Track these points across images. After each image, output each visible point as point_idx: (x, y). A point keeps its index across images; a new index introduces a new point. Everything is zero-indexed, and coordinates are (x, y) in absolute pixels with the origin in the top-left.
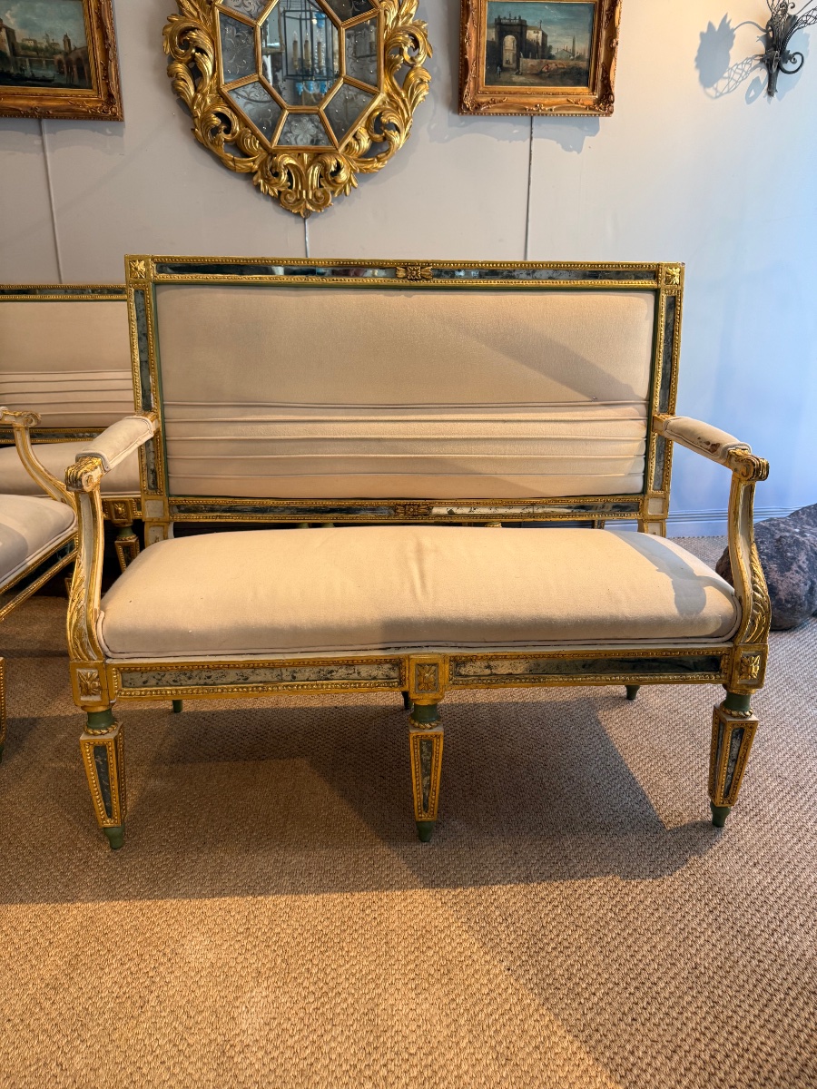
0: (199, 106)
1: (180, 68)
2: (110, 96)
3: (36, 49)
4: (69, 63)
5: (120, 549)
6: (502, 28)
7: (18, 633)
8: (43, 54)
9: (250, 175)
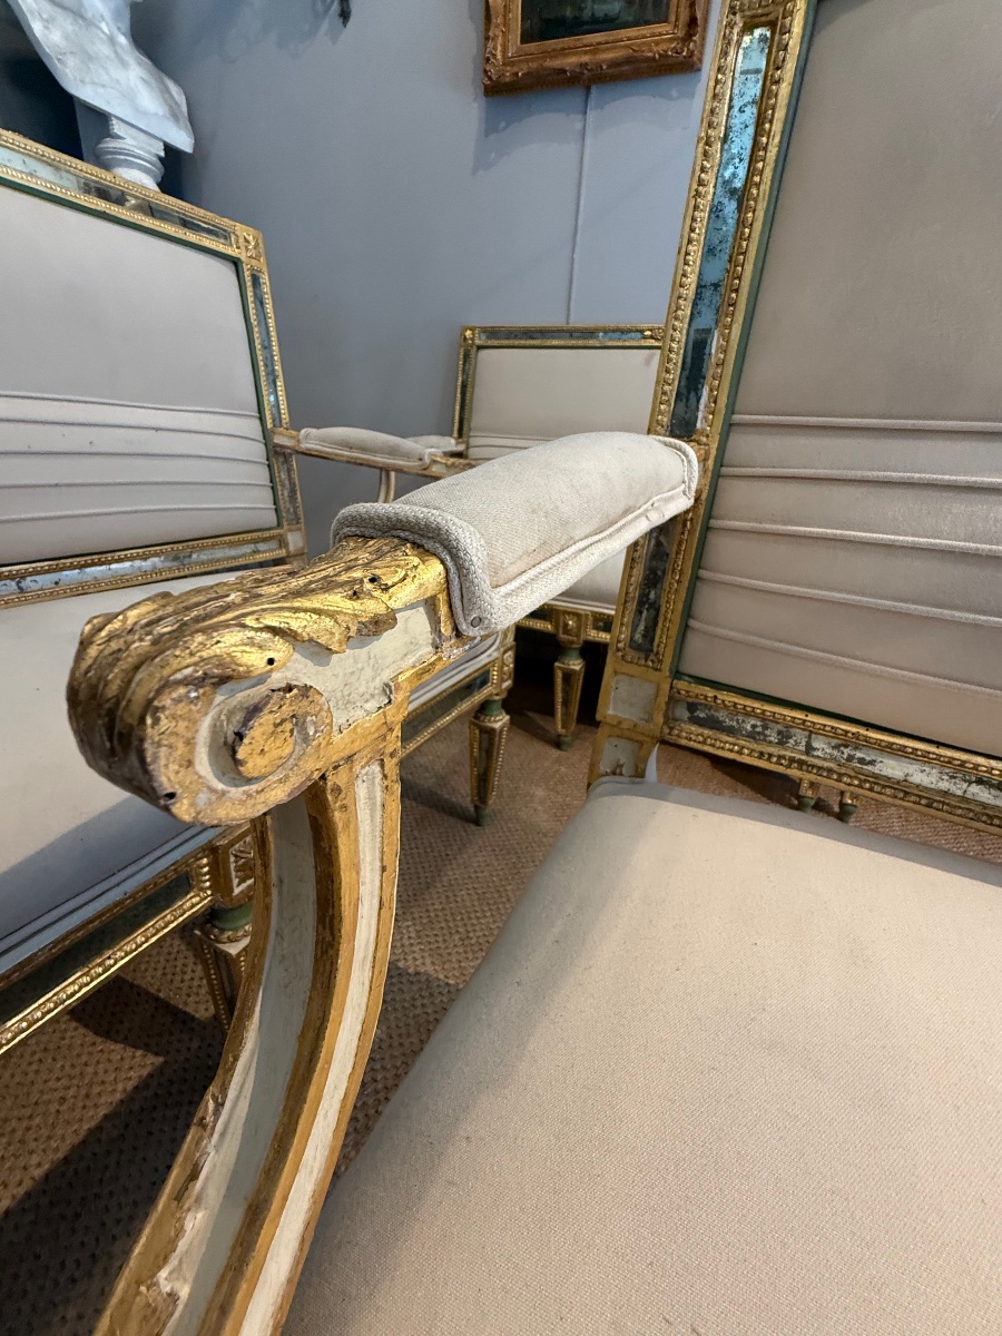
2: (693, 22)
5: (559, 675)
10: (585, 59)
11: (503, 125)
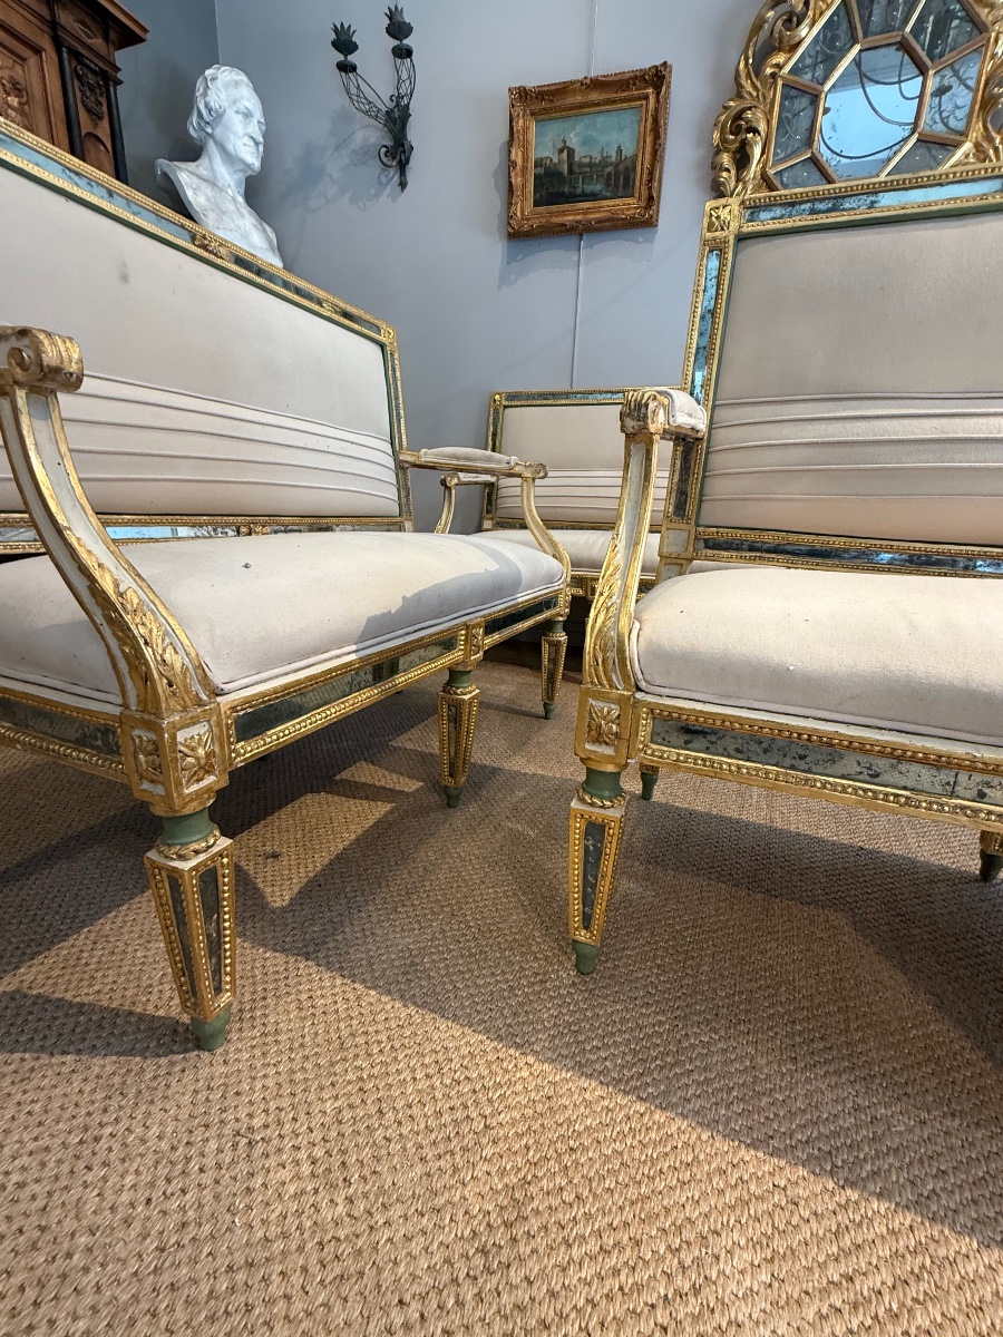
1: (726, 157)
2: (651, 198)
3: (590, 165)
4: (617, 174)
7: (488, 689)
8: (595, 169)
10: (579, 218)
11: (520, 257)
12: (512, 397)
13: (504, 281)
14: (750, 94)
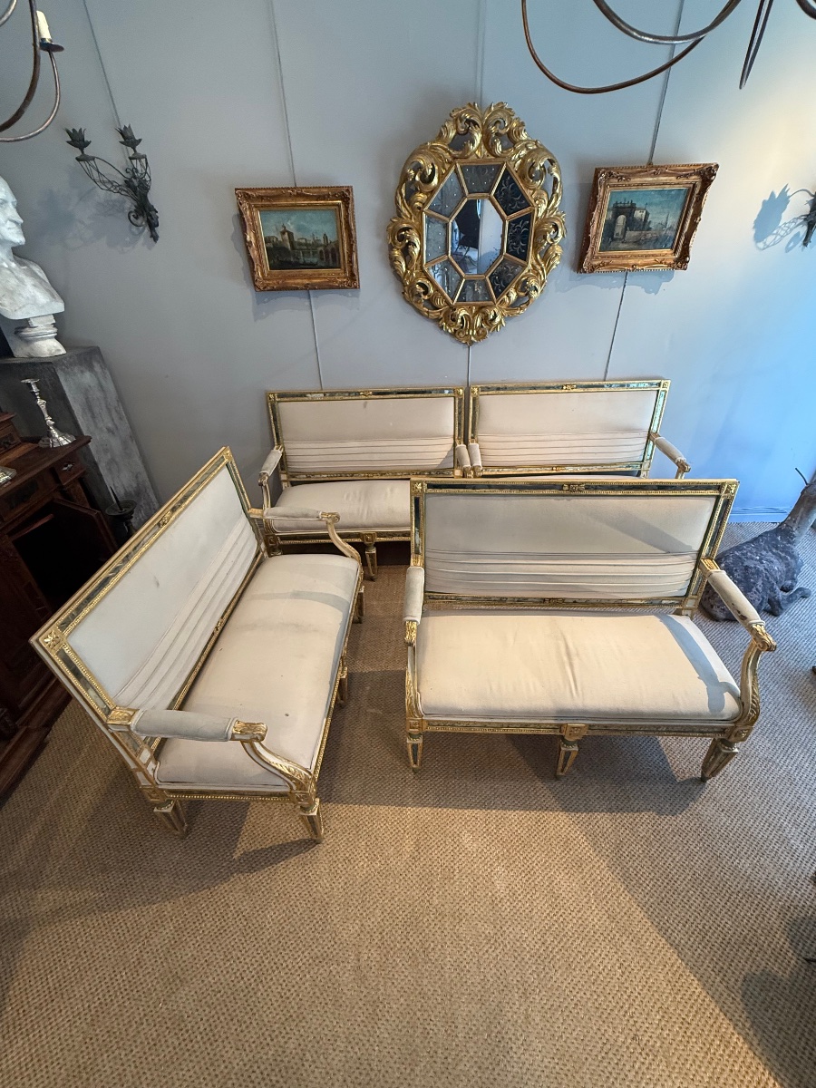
0: (408, 278)
1: (397, 253)
2: (353, 274)
3: (306, 244)
4: (327, 252)
6: (617, 210)
8: (310, 248)
9: (438, 320)
10: (305, 281)
12: (281, 396)
13: (257, 316)
14: (406, 216)
